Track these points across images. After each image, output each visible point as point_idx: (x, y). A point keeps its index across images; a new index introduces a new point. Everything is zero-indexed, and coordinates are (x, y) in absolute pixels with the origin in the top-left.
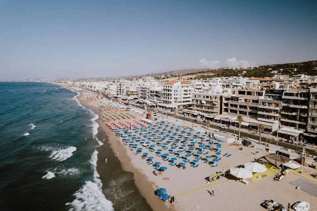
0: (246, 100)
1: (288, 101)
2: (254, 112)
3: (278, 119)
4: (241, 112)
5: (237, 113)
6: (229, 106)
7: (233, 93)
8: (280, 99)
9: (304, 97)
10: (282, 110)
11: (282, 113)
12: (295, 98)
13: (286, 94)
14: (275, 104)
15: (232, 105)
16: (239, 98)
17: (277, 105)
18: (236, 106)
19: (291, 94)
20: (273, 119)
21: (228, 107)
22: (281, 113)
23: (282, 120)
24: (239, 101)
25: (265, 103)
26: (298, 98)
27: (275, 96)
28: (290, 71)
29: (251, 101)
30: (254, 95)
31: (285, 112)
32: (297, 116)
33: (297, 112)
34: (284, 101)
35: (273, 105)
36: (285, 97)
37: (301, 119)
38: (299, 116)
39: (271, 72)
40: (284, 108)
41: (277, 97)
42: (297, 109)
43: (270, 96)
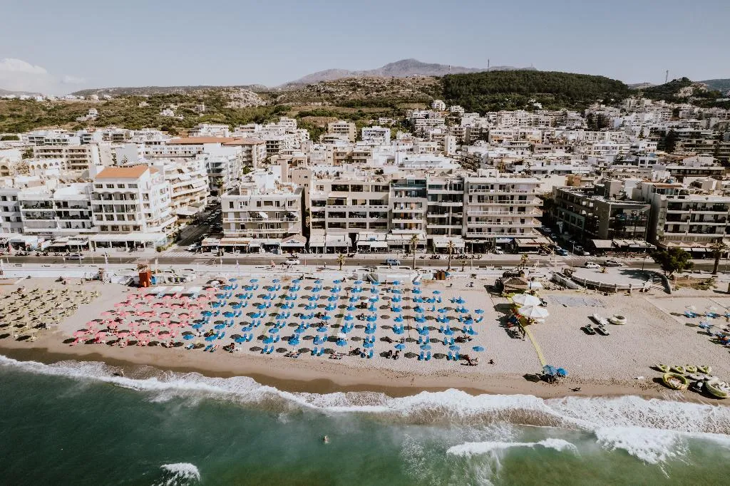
0: (355, 202)
1: (434, 197)
2: (382, 220)
3: (423, 226)
4: (351, 225)
5: (345, 227)
6: (327, 216)
8: (422, 194)
9: (455, 189)
10: (427, 213)
11: (429, 216)
12: (444, 192)
13: (432, 187)
14: (416, 203)
15: (332, 214)
17: (420, 205)
18: (342, 215)
19: (439, 187)
20: (414, 228)
21: (324, 218)
23: (431, 226)
24: (345, 204)
25: (400, 203)
26: (448, 192)
27: (411, 191)
28: (193, 110)
29: (368, 202)
30: (368, 191)
31: (432, 214)
32: (448, 217)
33: (449, 212)
34: (430, 197)
35: (413, 205)
36: (430, 192)
37: (454, 221)
38: (452, 217)
39: (162, 113)
40: (431, 208)
41: (413, 193)
42: (449, 207)
43: (400, 191)
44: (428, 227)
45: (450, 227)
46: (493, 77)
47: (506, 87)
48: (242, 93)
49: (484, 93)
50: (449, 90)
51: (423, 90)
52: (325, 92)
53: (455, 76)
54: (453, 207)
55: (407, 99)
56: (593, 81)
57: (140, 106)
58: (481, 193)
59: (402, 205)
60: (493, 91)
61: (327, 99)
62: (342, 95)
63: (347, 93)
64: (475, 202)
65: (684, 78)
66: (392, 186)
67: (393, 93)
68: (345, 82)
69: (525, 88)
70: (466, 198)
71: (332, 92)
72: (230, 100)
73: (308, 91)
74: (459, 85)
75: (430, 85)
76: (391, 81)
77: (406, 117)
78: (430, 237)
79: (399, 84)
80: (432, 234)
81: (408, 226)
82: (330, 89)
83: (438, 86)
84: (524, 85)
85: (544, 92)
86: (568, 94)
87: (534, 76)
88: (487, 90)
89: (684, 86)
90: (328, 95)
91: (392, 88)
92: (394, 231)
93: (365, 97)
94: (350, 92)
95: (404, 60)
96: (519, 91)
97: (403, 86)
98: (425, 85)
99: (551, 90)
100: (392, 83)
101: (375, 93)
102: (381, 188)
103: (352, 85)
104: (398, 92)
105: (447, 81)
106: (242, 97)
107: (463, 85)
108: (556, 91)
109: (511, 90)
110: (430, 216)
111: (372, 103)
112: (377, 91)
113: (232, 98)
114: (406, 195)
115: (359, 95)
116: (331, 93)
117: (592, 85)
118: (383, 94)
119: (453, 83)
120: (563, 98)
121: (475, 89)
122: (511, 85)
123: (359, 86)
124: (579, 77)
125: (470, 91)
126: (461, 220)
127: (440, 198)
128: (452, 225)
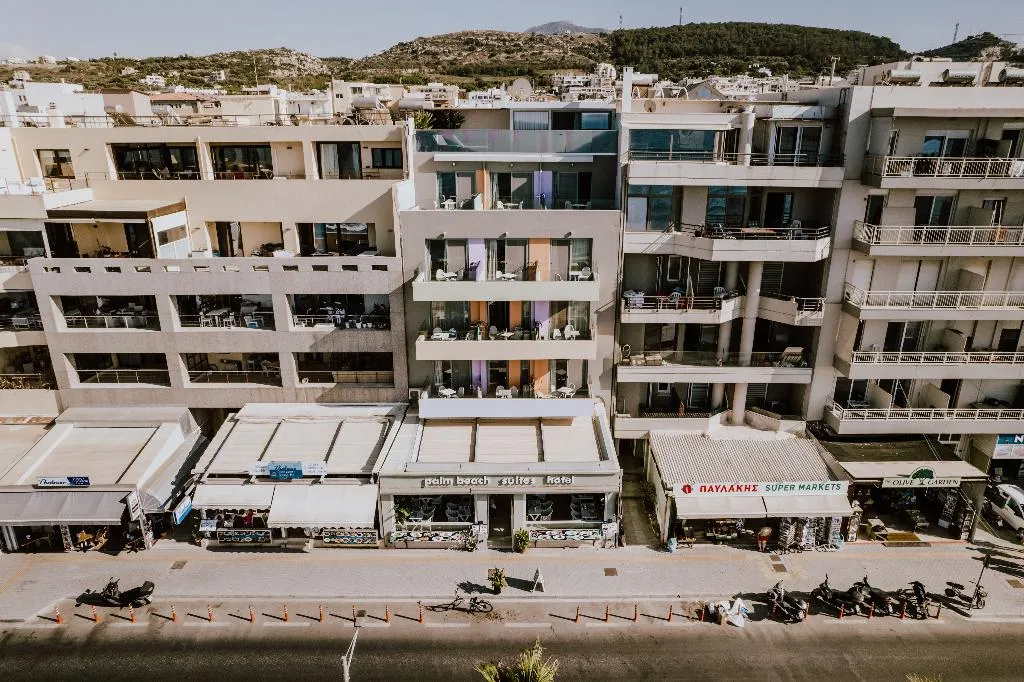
0: (225, 237)
1: (665, 207)
2: (363, 339)
3: (595, 376)
4: (201, 366)
5: (164, 379)
6: (54, 318)
7: (55, 172)
8: (595, 187)
11: (628, 318)
14: (558, 244)
16: (159, 225)
18: (144, 311)
20: (544, 388)
21: (37, 326)
22: (625, 318)
23: (637, 373)
24: (161, 251)
25: (463, 243)
26: (740, 175)
27: (527, 171)
28: (206, 80)
29: (293, 240)
30: (301, 176)
31: (651, 303)
32: (737, 325)
33: (742, 290)
34: (638, 205)
35: (543, 256)
36: (644, 172)
37: (772, 341)
38: (762, 325)
39: (143, 81)
40: (643, 274)
41: (544, 183)
42: (744, 267)
43: (471, 170)
44: (625, 375)
45: (746, 376)
46: (690, 31)
47: (711, 47)
48: (295, 57)
49: (675, 55)
50: (621, 50)
51: (579, 50)
52: (425, 53)
53: (630, 32)
54: (767, 265)
55: (555, 62)
56: (848, 38)
57: (124, 73)
58: (942, 183)
59: (478, 253)
60: (690, 53)
61: (427, 64)
62: (451, 57)
63: (460, 54)
64: (896, 235)
65: (985, 34)
66: (426, 143)
67: (533, 54)
68: (457, 38)
69: (740, 48)
70: (850, 210)
71: (437, 54)
72: (275, 68)
73: (399, 51)
74: (637, 44)
75: (592, 45)
76: (530, 36)
77: (552, 86)
78: (631, 427)
79: (542, 41)
80: (644, 410)
81: (514, 374)
82: (433, 48)
83: (603, 46)
84: (738, 43)
85: (771, 55)
86: (809, 57)
87: (754, 30)
88: (681, 51)
89: (987, 46)
90: (428, 58)
91: (532, 47)
92: (427, 406)
93: (488, 61)
94: (465, 54)
95: (553, 23)
96: (731, 52)
97: (548, 44)
98: (584, 44)
99: (782, 50)
100: (531, 39)
101: (504, 55)
102: (367, 158)
103: (467, 43)
104: (541, 53)
105: (617, 38)
106: (296, 63)
107: (642, 44)
108: (788, 52)
109: (717, 52)
110: (637, 315)
111: (498, 69)
112: (507, 52)
113: (277, 63)
114: (504, 193)
115: (480, 58)
116: (435, 54)
117: (845, 44)
118: (518, 56)
119: (626, 40)
120: (802, 63)
121: (661, 51)
122: (719, 45)
123: (478, 44)
124: (825, 31)
125: (654, 52)
126: (805, 337)
127: (695, 213)
128: (756, 362)
